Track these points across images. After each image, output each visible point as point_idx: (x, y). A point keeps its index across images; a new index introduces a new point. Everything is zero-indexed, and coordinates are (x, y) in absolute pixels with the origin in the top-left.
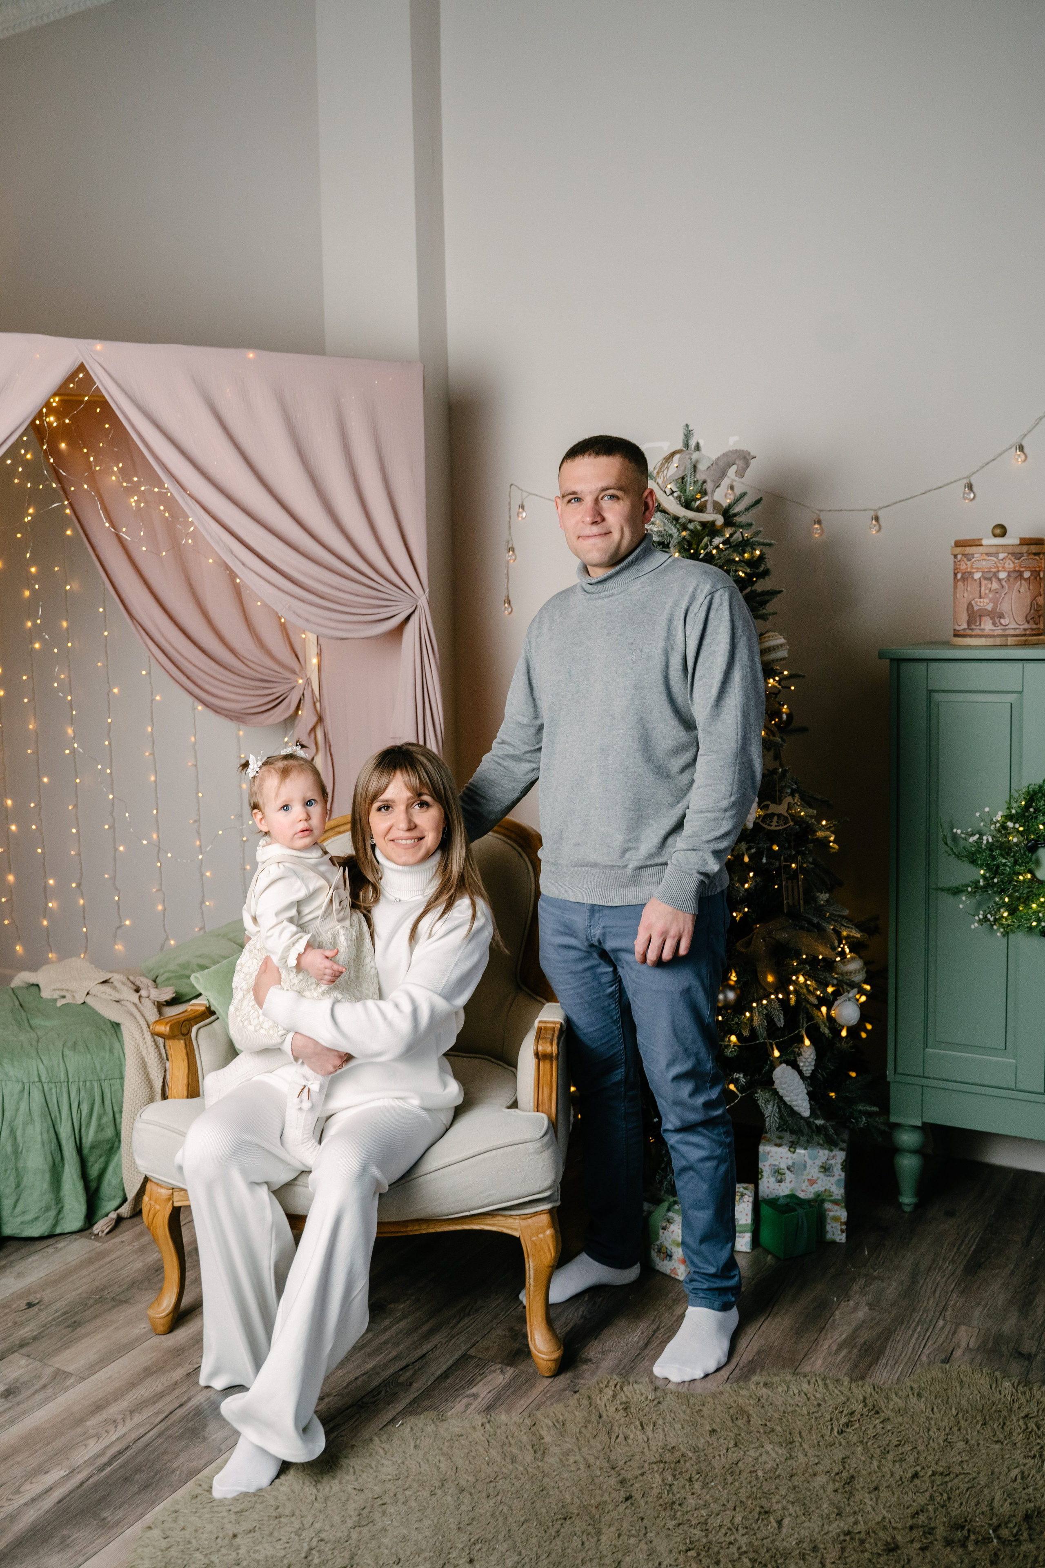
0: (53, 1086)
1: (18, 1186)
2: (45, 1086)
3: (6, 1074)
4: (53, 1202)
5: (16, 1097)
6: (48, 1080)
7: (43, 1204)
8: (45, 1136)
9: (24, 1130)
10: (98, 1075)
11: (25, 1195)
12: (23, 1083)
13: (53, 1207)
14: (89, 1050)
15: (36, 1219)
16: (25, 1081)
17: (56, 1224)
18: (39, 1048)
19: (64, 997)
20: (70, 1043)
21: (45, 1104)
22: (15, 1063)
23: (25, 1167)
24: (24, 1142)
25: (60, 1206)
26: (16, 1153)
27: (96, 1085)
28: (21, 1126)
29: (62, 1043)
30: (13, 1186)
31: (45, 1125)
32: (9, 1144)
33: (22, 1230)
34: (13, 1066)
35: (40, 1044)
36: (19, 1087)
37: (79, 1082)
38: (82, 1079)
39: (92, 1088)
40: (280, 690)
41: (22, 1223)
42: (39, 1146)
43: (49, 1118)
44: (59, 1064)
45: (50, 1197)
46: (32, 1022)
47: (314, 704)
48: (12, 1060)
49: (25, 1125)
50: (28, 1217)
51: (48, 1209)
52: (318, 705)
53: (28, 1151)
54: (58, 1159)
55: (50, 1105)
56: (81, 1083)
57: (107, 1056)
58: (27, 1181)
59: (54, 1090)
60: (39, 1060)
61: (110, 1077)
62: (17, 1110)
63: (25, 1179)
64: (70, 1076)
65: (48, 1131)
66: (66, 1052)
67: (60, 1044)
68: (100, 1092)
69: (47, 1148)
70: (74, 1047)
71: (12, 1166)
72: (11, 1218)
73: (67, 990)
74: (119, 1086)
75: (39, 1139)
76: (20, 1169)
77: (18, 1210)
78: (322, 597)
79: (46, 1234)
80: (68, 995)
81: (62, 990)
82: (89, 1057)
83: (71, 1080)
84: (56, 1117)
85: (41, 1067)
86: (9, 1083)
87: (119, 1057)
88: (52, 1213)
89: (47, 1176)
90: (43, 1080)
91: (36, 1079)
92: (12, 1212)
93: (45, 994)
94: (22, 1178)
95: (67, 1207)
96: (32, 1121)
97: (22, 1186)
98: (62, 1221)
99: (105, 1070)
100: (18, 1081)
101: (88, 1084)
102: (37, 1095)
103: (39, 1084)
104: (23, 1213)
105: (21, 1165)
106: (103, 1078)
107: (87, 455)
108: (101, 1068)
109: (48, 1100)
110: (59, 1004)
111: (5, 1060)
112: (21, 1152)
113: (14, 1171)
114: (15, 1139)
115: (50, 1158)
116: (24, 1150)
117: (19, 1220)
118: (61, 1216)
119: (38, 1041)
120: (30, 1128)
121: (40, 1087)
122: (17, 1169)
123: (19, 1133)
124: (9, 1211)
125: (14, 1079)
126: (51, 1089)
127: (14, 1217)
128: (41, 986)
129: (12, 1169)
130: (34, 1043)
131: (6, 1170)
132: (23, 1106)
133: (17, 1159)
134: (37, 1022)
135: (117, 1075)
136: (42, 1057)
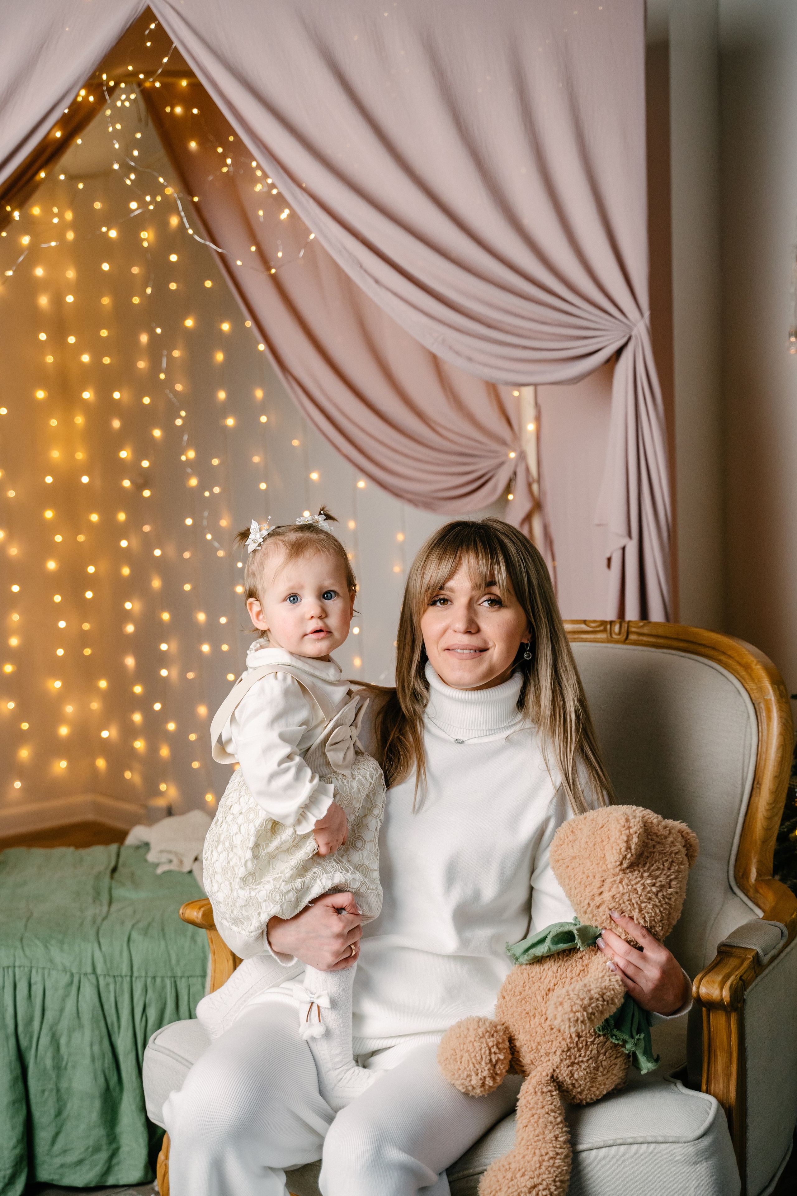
0: (111, 980)
1: (59, 1113)
2: (101, 980)
3: (51, 961)
4: (104, 1141)
5: (61, 992)
6: (105, 972)
7: (91, 1142)
8: (96, 1048)
9: (70, 1037)
10: (172, 969)
11: (69, 1126)
12: (72, 975)
13: (105, 1147)
14: (164, 935)
15: (80, 1162)
16: (74, 971)
17: (108, 1170)
18: (103, 927)
19: (170, 861)
20: (141, 925)
21: (97, 1004)
22: (66, 947)
23: (69, 1089)
24: (69, 1054)
25: (114, 1146)
26: (59, 1068)
27: (168, 982)
28: (65, 1033)
29: (134, 921)
30: (53, 1112)
31: (97, 1032)
32: (49, 1055)
33: (62, 1176)
34: (62, 950)
35: (105, 922)
36: (66, 978)
37: (146, 977)
38: (150, 974)
39: (163, 987)
40: (483, 466)
41: (62, 1166)
42: (87, 1061)
43: (102, 1023)
44: (121, 952)
45: (100, 1132)
46: (115, 893)
47: (530, 485)
48: (62, 942)
49: (71, 1032)
50: (71, 1158)
51: (97, 1149)
52: (535, 487)
53: (74, 1067)
54: (113, 1081)
55: (106, 1007)
56: (149, 980)
57: (187, 944)
58: (73, 1106)
59: (112, 987)
60: (96, 946)
61: (186, 974)
62: (62, 1010)
63: (69, 1105)
64: (135, 969)
65: (101, 1042)
66: (135, 935)
67: (128, 925)
68: (174, 994)
69: (98, 1064)
70: (145, 932)
71: (51, 1085)
72: (47, 1159)
73: (176, 854)
74: (199, 987)
75: (88, 1051)
76: (63, 1091)
77: (58, 1147)
78: (489, 326)
79: (93, 1184)
80: (175, 861)
81: (170, 852)
82: (163, 944)
83: (136, 974)
84: (112, 1024)
85: (98, 954)
86: (54, 973)
87: (203, 947)
88: (103, 1156)
89: (97, 1104)
90: (99, 971)
91: (89, 970)
92: (50, 1150)
93: (151, 857)
94: (65, 1104)
95: (124, 1149)
96: (81, 1026)
97: (65, 1114)
98: (116, 1169)
99: (182, 963)
100: (65, 970)
101: (158, 980)
102: (88, 992)
103: (92, 978)
104: (65, 1151)
105: (64, 1085)
106: (179, 974)
107: (224, 156)
108: (178, 962)
109: (104, 999)
110: (159, 871)
111: (53, 942)
112: (66, 1068)
113: (55, 1092)
114: (58, 1048)
115: (101, 1080)
116: (70, 1064)
117: (58, 1161)
118: (114, 1161)
119: (104, 919)
120: (77, 1035)
121: (94, 981)
122: (58, 1090)
123: (63, 1041)
124: (47, 1148)
125: (60, 967)
126: (108, 985)
127: (52, 1157)
128: (152, 845)
129: (51, 1090)
130: (99, 920)
131: (43, 1091)
132: (70, 1004)
133: (59, 1076)
134: (119, 892)
135: (198, 972)
136: (102, 941)
